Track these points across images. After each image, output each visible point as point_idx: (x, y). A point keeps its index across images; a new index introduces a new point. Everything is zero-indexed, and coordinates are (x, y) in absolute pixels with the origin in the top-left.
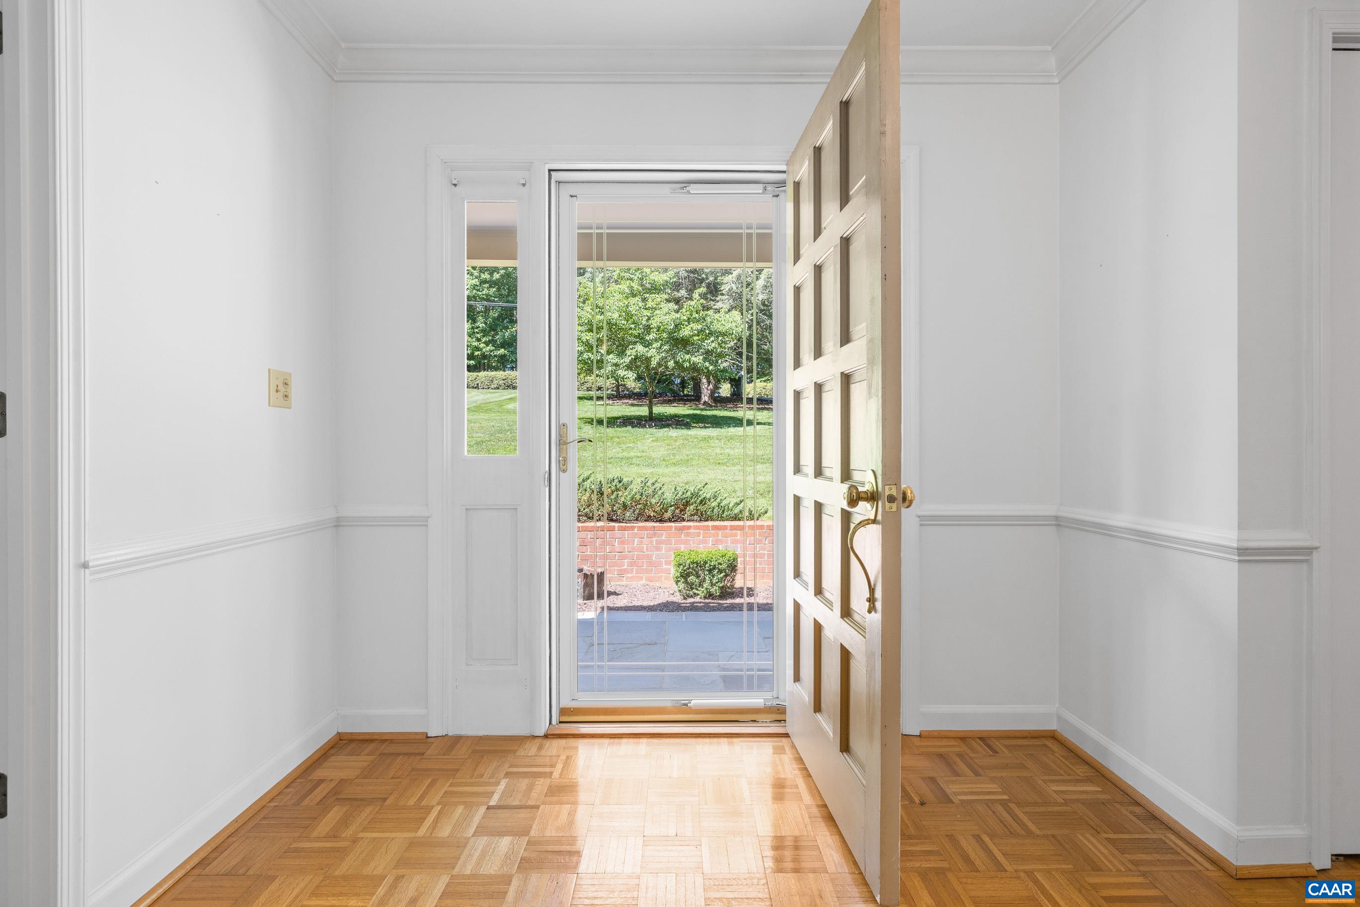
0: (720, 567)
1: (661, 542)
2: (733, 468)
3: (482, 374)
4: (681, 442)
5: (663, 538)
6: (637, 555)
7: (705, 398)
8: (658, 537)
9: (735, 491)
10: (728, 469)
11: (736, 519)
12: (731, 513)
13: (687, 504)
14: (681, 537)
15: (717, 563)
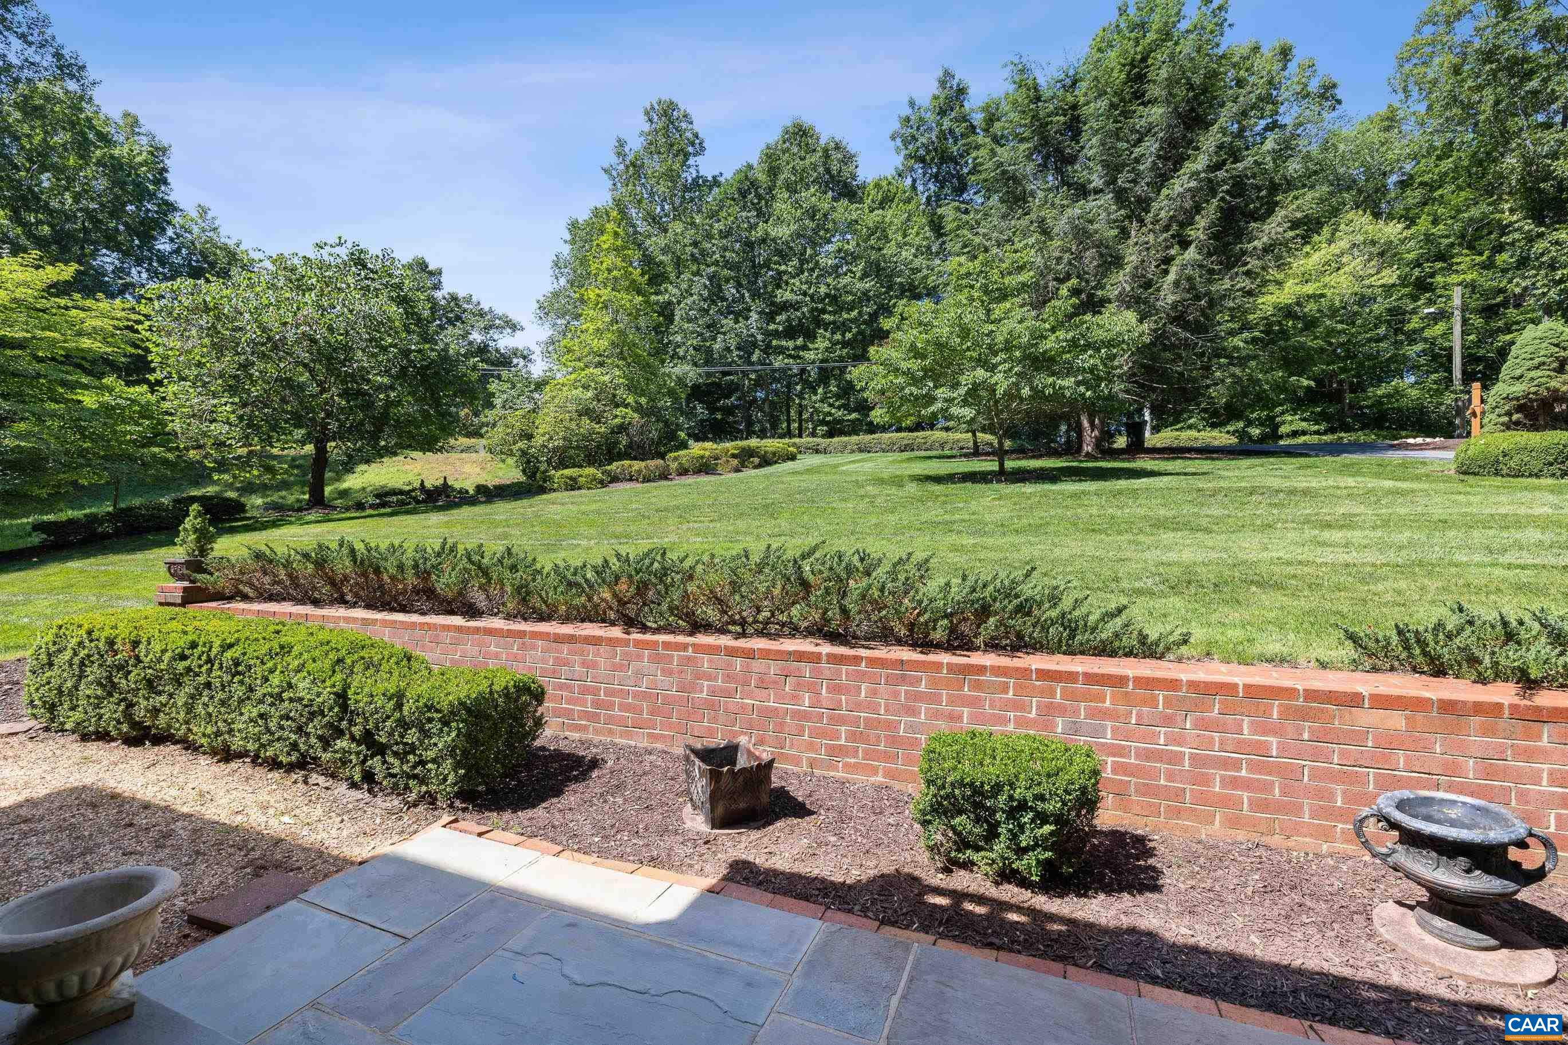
0: (1040, 806)
1: (918, 697)
2: (1119, 538)
3: (836, 440)
4: (1037, 499)
5: (922, 688)
6: (865, 718)
7: (1088, 448)
8: (911, 685)
9: (1117, 580)
10: (1107, 539)
11: (1104, 650)
12: (1092, 637)
13: (984, 612)
14: (961, 689)
15: (1029, 795)
